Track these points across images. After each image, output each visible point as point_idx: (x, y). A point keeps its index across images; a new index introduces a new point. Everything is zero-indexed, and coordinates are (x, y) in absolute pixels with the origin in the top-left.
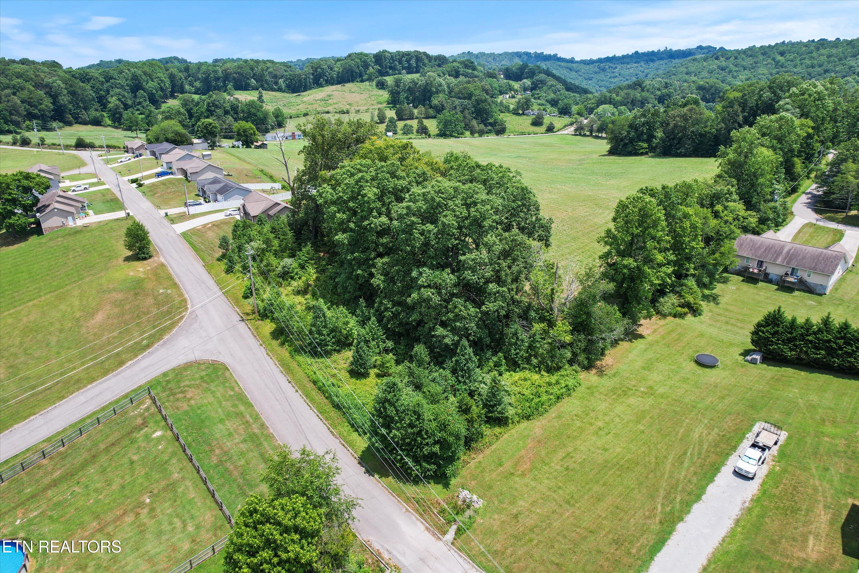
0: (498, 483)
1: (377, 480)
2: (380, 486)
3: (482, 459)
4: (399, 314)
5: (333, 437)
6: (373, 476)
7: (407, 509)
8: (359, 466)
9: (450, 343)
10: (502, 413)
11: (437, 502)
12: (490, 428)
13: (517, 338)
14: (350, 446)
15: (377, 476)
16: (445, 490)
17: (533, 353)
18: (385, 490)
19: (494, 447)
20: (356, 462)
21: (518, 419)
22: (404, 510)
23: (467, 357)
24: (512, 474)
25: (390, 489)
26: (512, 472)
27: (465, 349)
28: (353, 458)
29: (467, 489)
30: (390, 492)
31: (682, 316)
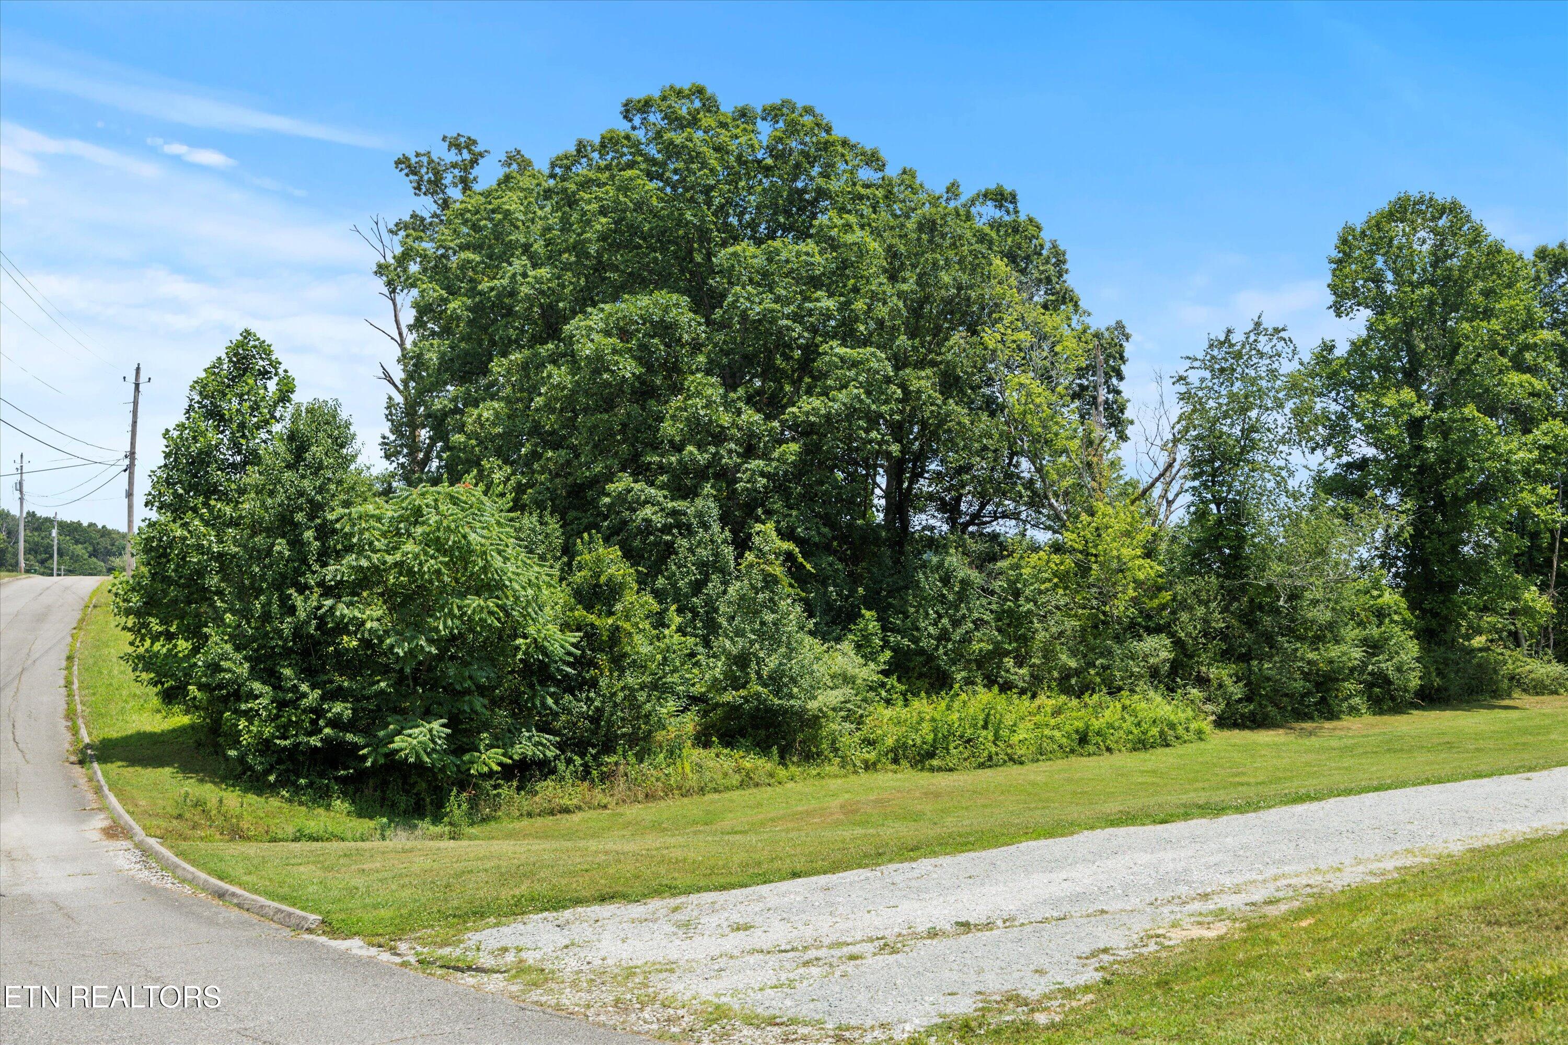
10: (789, 697)
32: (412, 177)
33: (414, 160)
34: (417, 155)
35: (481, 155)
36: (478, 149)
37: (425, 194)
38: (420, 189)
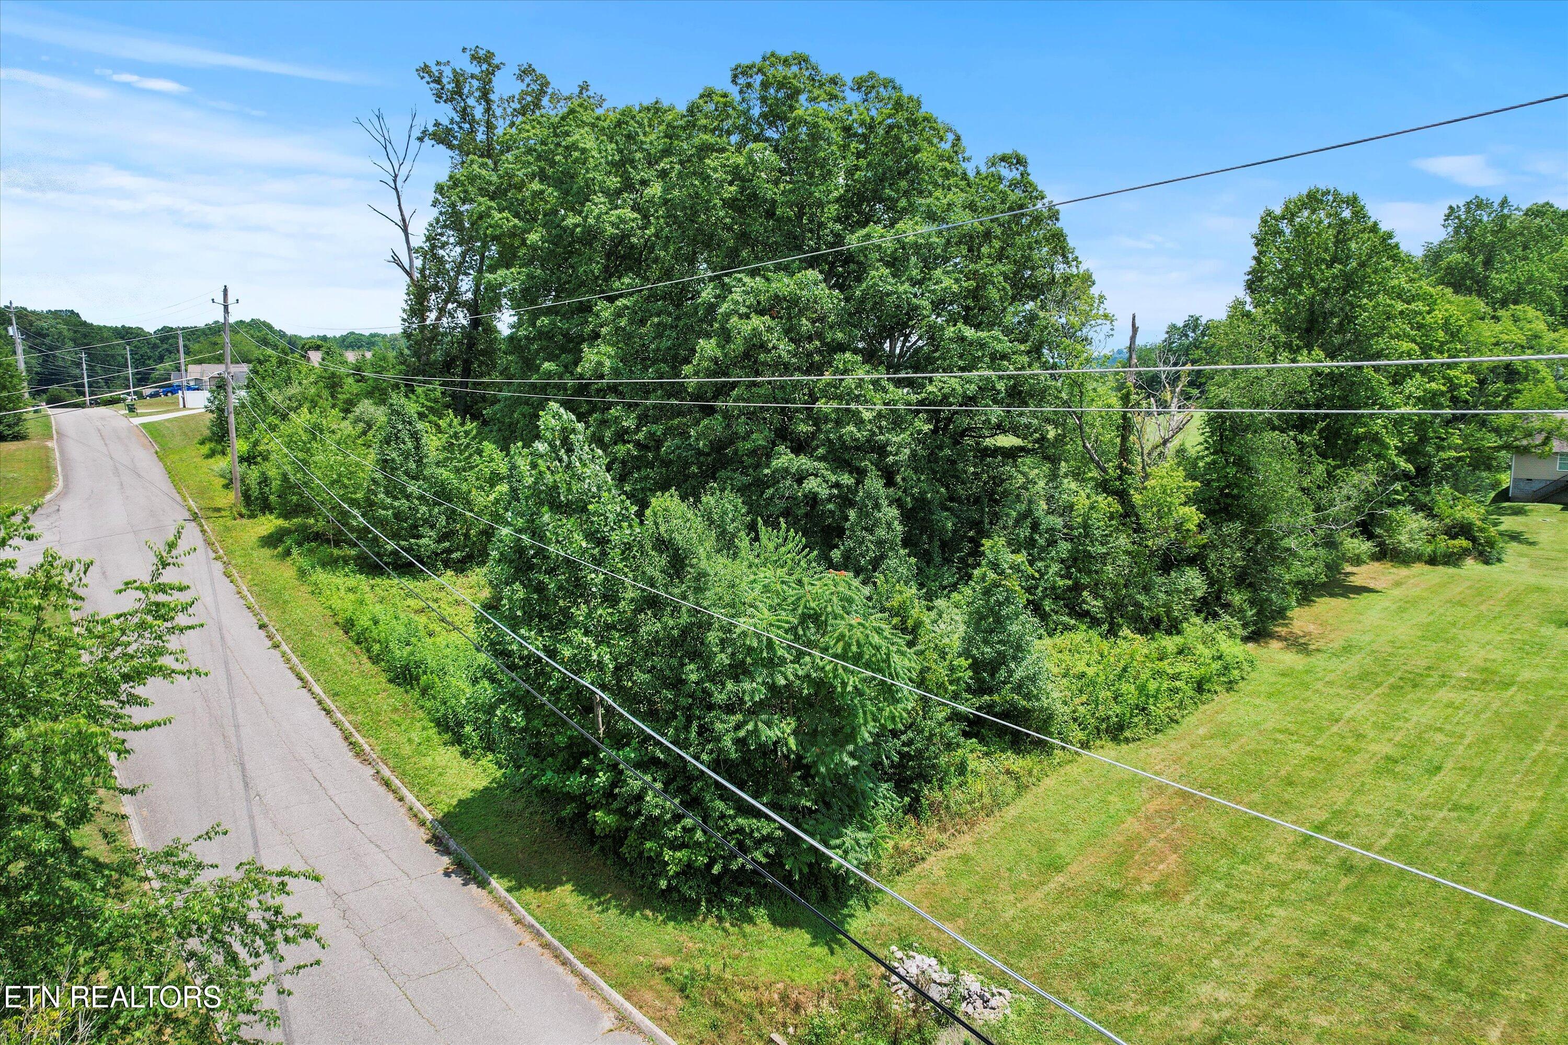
0: (1064, 926)
1: (497, 899)
2: (508, 920)
3: (971, 851)
4: (659, 443)
5: (356, 762)
6: (483, 884)
7: (623, 1019)
8: (431, 848)
9: (824, 492)
10: (1028, 697)
11: (784, 997)
12: (987, 754)
13: (1035, 527)
14: (411, 786)
15: (498, 884)
16: (820, 951)
17: (1085, 580)
18: (527, 938)
19: (1010, 813)
20: (423, 834)
21: (1081, 735)
22: (608, 1020)
23: (881, 532)
24: (1116, 894)
25: (553, 930)
26: (1116, 886)
27: (877, 506)
28: (412, 825)
29: (924, 950)
30: (546, 946)
31: (1452, 559)
32: (433, 85)
33: (434, 69)
34: (438, 63)
35: (498, 67)
36: (496, 61)
37: (445, 102)
38: (441, 98)
